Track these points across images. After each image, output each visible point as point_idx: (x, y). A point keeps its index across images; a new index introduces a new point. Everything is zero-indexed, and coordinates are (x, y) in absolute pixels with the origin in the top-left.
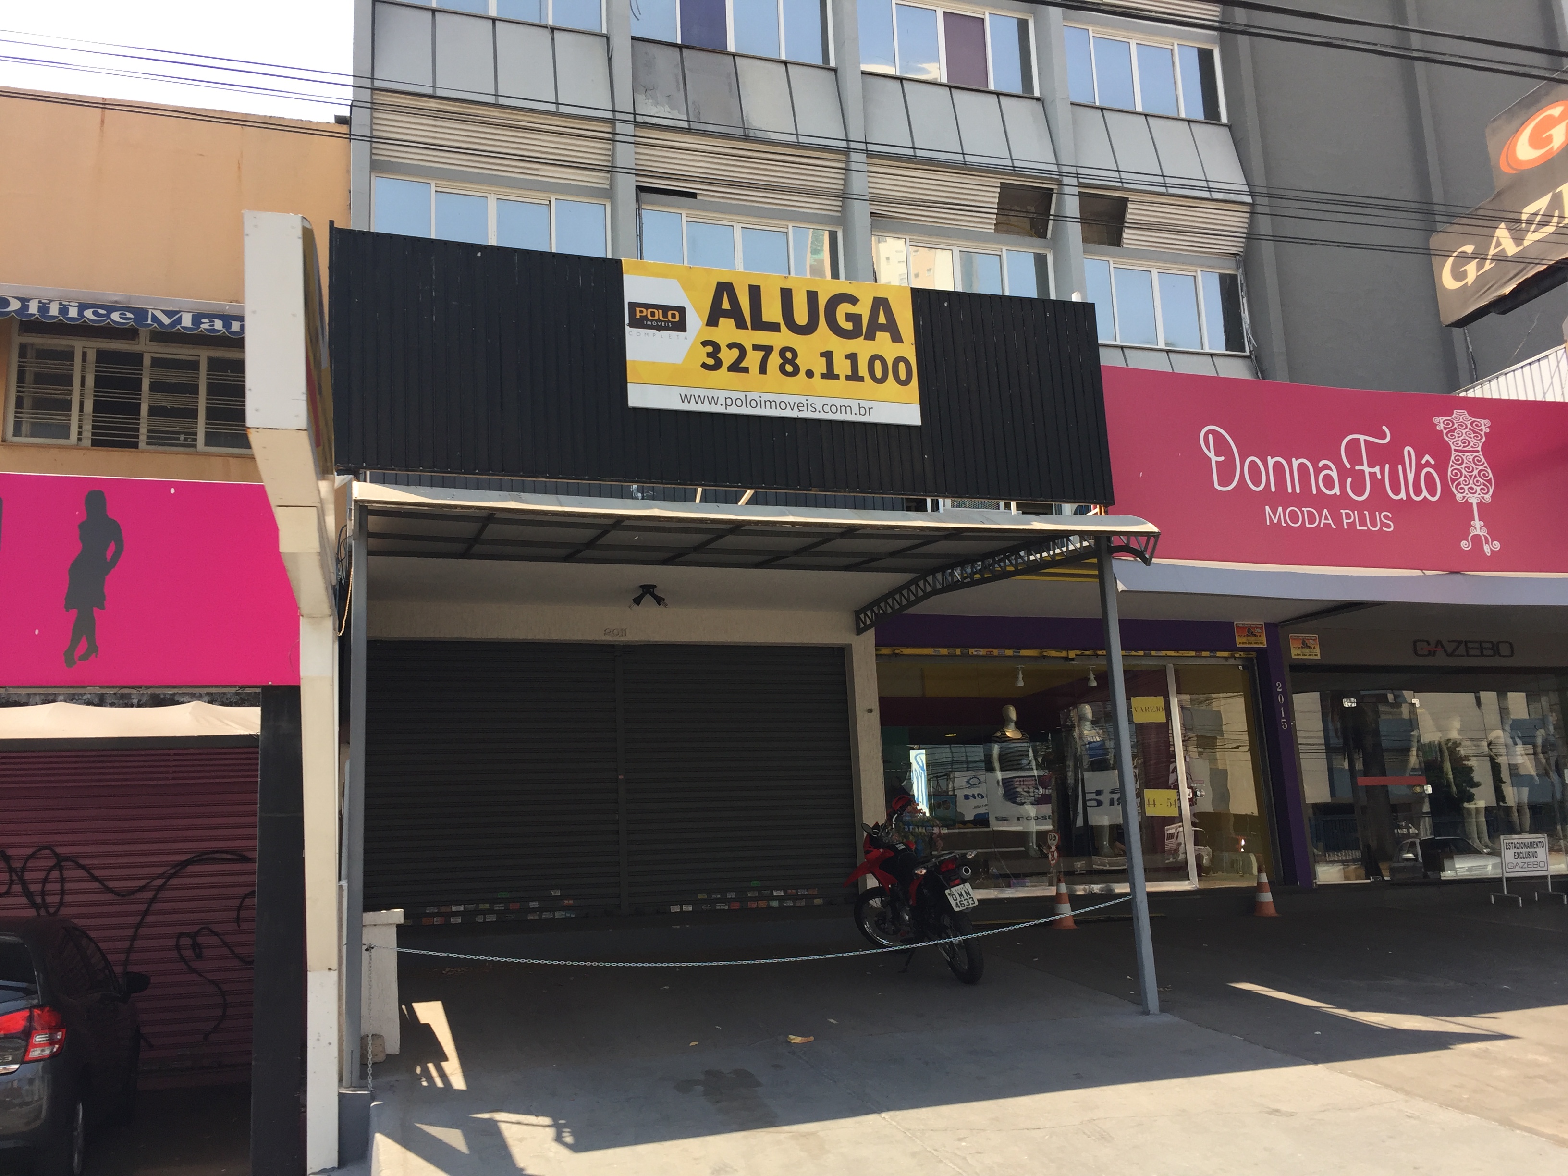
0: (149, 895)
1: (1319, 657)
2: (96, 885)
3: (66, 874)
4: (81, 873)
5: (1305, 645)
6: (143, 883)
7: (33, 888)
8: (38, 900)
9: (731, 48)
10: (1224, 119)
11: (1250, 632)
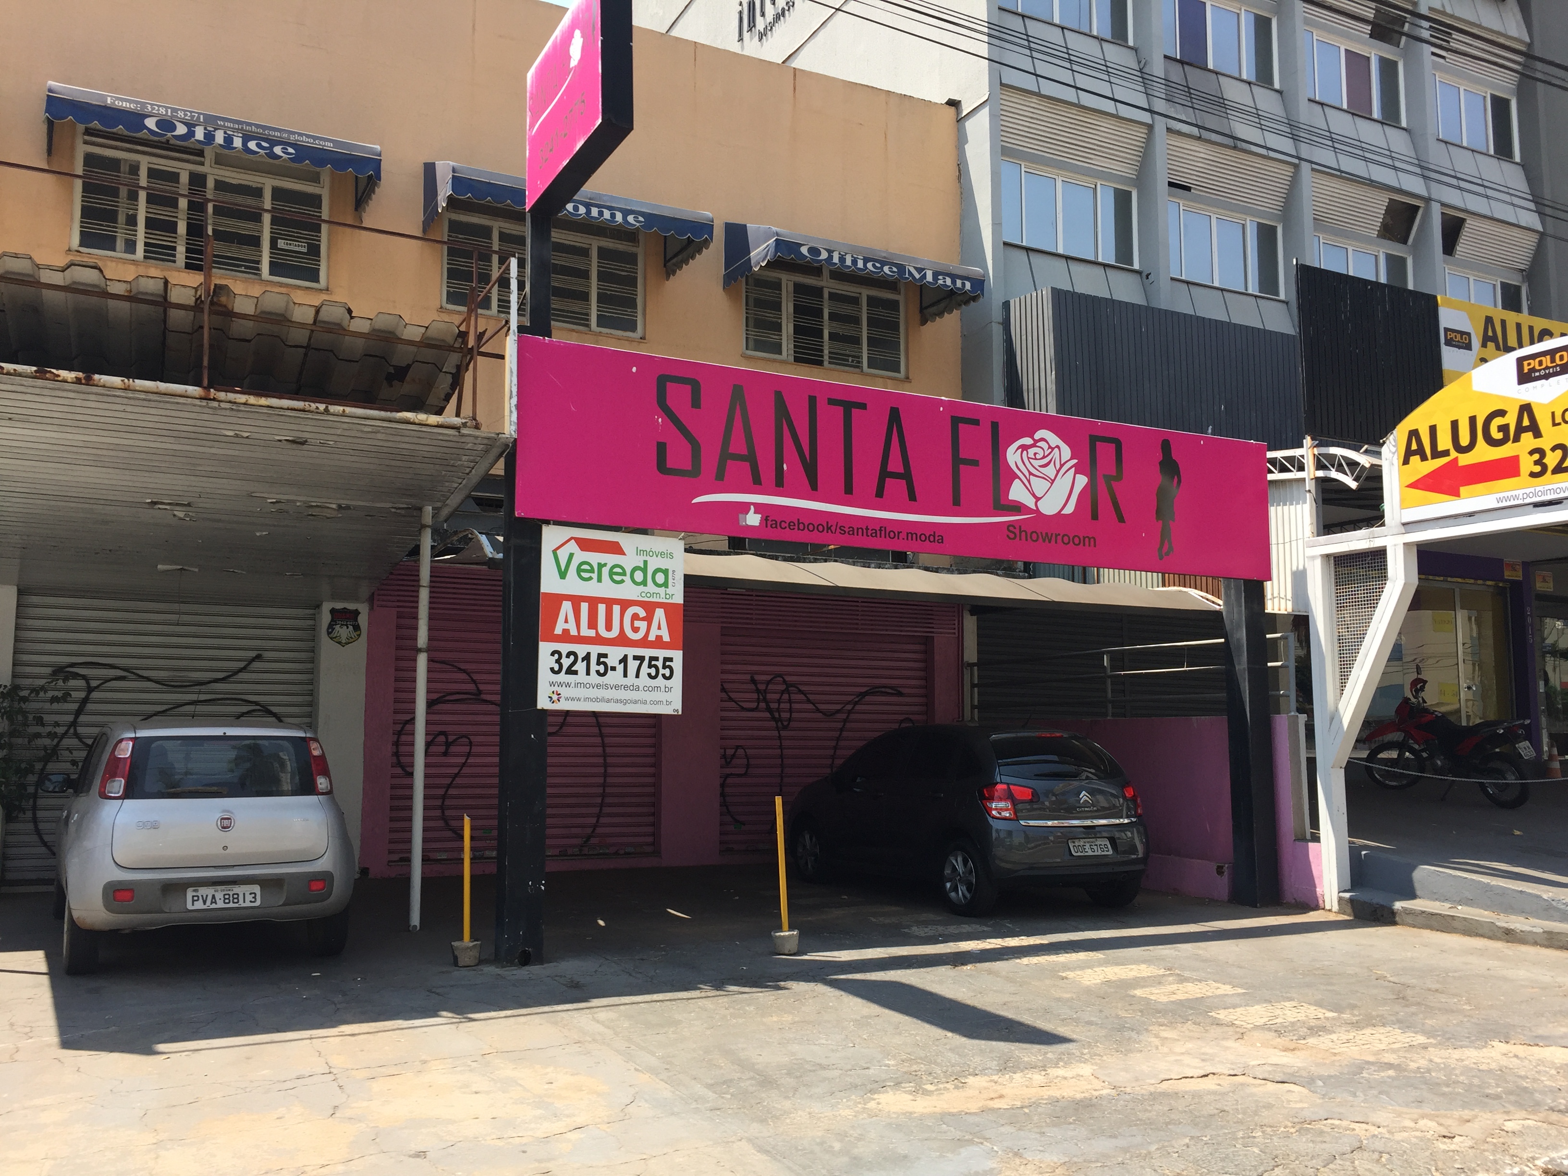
0: (844, 716)
1: (1552, 590)
2: (811, 706)
3: (793, 697)
4: (802, 697)
5: (1544, 581)
6: (838, 707)
7: (774, 706)
8: (776, 715)
9: (1211, 66)
10: (1517, 158)
11: (1512, 567)
